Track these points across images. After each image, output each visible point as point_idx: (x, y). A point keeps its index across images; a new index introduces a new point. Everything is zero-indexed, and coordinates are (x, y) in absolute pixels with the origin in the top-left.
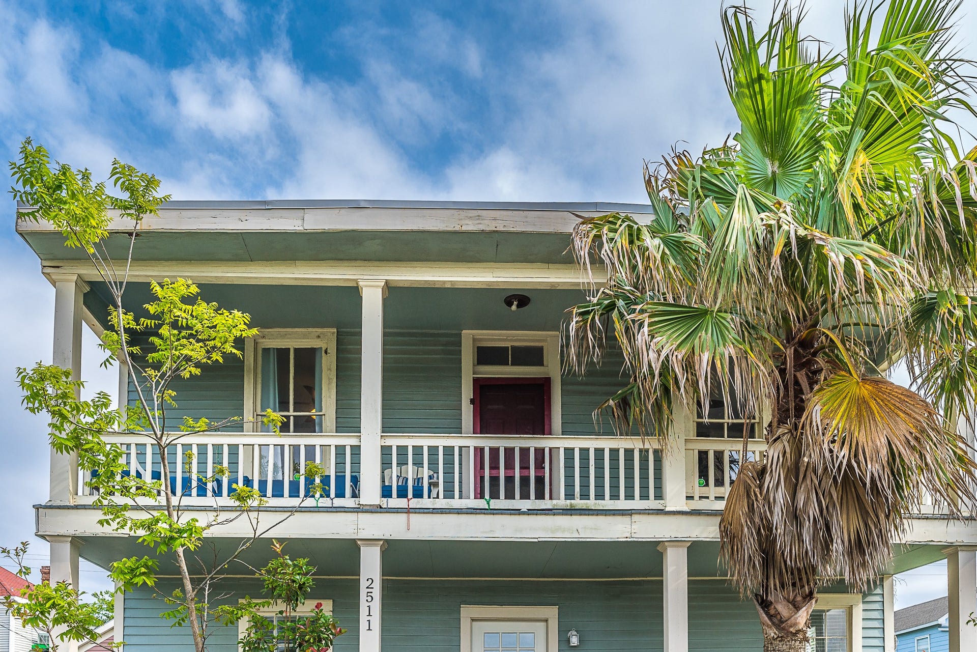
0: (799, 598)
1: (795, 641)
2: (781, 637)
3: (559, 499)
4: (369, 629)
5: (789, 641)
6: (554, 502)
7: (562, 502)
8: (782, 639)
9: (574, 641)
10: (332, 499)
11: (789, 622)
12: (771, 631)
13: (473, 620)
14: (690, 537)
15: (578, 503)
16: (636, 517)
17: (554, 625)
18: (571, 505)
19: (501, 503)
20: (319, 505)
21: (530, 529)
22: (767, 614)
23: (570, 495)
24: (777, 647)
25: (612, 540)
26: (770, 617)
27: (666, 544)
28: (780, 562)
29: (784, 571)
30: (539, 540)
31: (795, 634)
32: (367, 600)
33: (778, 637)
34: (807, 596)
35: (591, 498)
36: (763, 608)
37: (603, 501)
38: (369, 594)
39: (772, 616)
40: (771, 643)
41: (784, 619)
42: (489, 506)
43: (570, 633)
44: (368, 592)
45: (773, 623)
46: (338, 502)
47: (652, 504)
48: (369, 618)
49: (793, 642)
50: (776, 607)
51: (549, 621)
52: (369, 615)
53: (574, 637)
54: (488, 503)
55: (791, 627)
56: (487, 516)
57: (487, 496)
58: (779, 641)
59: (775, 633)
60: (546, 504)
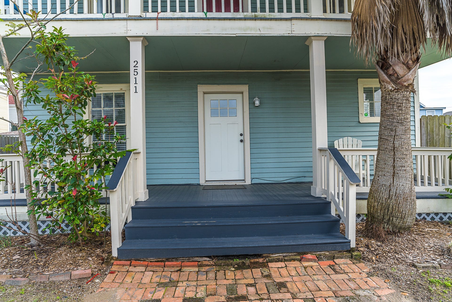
0: (410, 62)
1: (407, 91)
2: (397, 89)
3: (248, 12)
4: (136, 92)
5: (402, 92)
6: (245, 14)
7: (249, 14)
8: (397, 90)
9: (257, 103)
10: (113, 14)
11: (404, 78)
12: (389, 86)
13: (205, 93)
14: (326, 34)
15: (259, 14)
16: (294, 22)
17: (246, 95)
18: (255, 15)
19: (214, 14)
20: (105, 17)
21: (231, 29)
22: (387, 74)
23: (254, 9)
24: (394, 97)
25: (281, 35)
26: (389, 76)
27: (312, 38)
28: (401, 34)
29: (404, 40)
30: (237, 35)
31: (407, 87)
32: (134, 74)
33: (395, 89)
34: (415, 61)
35: (267, 11)
36: (383, 71)
37: (274, 13)
38: (135, 71)
39: (390, 75)
40: (389, 94)
41: (400, 77)
42: (206, 16)
43: (255, 99)
44: (135, 69)
45: (392, 80)
46: (117, 16)
47: (302, 14)
48: (136, 85)
49: (406, 92)
50: (395, 68)
51: (244, 93)
52: (136, 83)
53: (257, 101)
54: (206, 15)
55: (405, 82)
56: (204, 21)
57: (205, 11)
58: (396, 92)
59: (393, 87)
60: (240, 15)
